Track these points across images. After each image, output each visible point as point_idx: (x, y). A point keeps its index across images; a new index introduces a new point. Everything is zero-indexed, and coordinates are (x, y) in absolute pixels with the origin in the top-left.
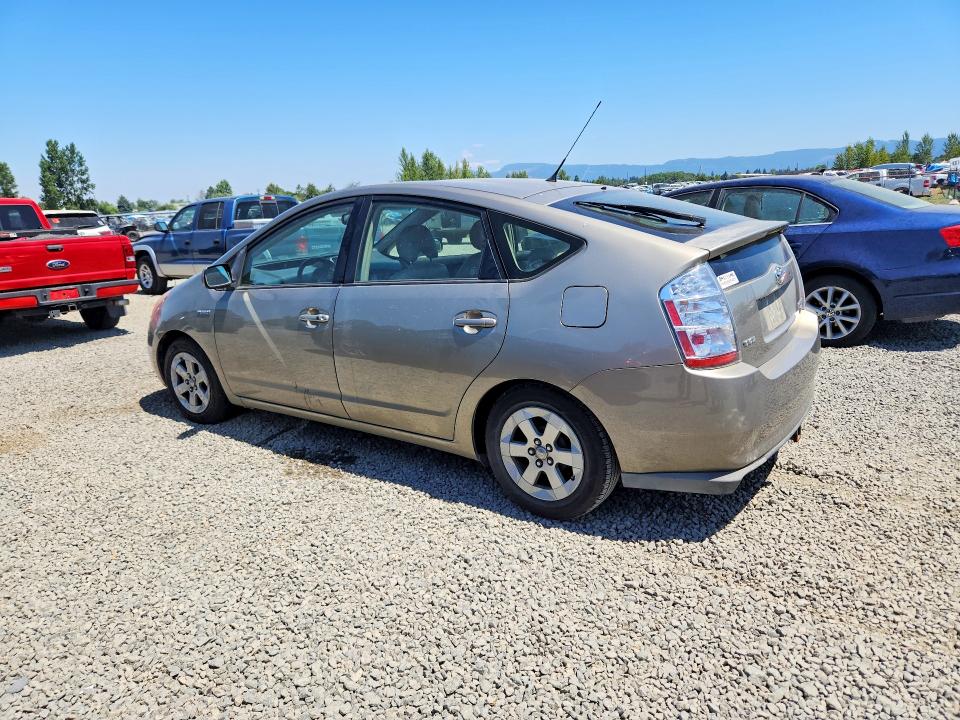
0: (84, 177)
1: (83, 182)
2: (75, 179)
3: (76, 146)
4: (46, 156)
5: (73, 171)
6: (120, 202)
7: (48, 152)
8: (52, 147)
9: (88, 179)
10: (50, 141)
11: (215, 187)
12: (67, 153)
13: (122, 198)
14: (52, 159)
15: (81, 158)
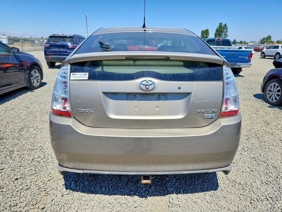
0: (226, 33)
1: (225, 35)
2: (224, 34)
3: (227, 24)
4: (218, 27)
5: (224, 31)
6: (234, 41)
7: (219, 26)
8: (221, 24)
9: (227, 34)
10: (220, 23)
11: (265, 37)
12: (224, 26)
13: (235, 40)
14: (219, 28)
15: (227, 28)
